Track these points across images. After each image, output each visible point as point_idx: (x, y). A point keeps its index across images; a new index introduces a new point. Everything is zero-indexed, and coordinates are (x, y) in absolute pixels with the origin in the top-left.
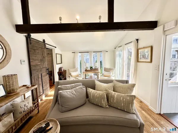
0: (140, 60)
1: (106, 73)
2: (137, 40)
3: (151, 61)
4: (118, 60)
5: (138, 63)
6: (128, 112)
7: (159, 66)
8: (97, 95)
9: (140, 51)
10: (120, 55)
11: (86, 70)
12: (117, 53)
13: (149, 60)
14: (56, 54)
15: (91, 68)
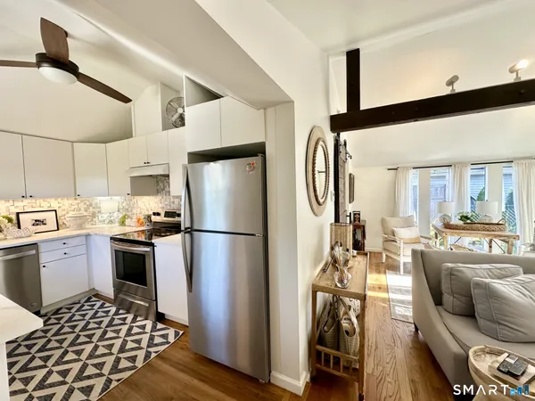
14: (350, 174)
15: (464, 218)
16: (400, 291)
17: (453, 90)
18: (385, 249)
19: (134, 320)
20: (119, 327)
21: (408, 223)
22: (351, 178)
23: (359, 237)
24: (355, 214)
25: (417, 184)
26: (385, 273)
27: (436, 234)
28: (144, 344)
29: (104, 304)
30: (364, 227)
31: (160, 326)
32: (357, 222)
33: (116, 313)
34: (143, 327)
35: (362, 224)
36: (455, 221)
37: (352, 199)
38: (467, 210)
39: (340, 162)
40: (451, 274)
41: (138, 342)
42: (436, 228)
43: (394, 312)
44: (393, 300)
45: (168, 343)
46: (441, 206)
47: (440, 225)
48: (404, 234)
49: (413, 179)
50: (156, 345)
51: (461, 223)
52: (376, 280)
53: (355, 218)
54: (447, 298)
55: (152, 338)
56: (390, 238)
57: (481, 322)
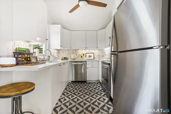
19: (104, 96)
20: (98, 95)
28: (100, 106)
29: (100, 86)
31: (110, 103)
33: (101, 91)
34: (104, 100)
41: (99, 104)
45: (108, 112)
50: (104, 110)
55: (104, 106)
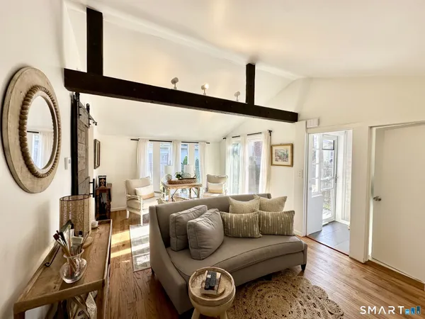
0: (274, 162)
1: (212, 186)
2: (270, 132)
3: (292, 165)
4: (230, 161)
5: (272, 167)
6: (289, 235)
7: (303, 171)
8: (244, 221)
9: (274, 148)
10: (235, 152)
11: (171, 182)
12: (230, 148)
13: (289, 163)
14: (95, 141)
15: (178, 176)
16: (140, 242)
17: (175, 87)
18: (128, 207)
21: (146, 183)
22: (97, 144)
23: (104, 200)
24: (100, 179)
25: (151, 152)
26: (129, 229)
27: (164, 189)
30: (109, 190)
32: (103, 187)
35: (107, 187)
36: (174, 179)
37: (97, 164)
38: (180, 171)
39: (80, 126)
40: (176, 222)
42: (164, 184)
43: (136, 265)
44: (135, 253)
46: (166, 169)
47: (165, 181)
48: (143, 192)
49: (149, 148)
51: (177, 179)
52: (121, 238)
53: (100, 183)
54: (173, 240)
56: (132, 197)
57: (192, 251)
